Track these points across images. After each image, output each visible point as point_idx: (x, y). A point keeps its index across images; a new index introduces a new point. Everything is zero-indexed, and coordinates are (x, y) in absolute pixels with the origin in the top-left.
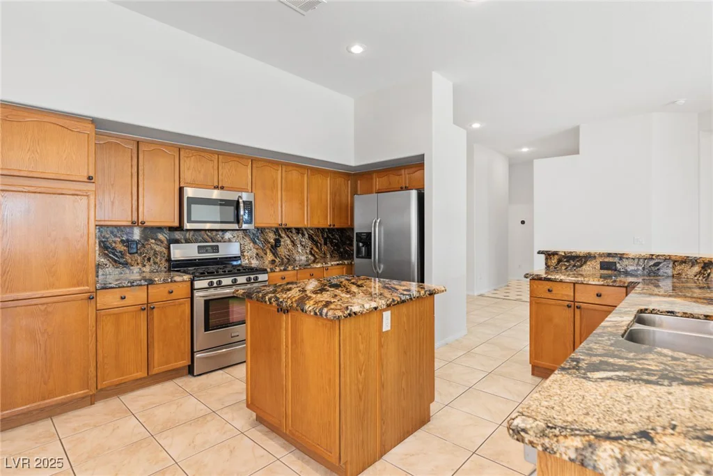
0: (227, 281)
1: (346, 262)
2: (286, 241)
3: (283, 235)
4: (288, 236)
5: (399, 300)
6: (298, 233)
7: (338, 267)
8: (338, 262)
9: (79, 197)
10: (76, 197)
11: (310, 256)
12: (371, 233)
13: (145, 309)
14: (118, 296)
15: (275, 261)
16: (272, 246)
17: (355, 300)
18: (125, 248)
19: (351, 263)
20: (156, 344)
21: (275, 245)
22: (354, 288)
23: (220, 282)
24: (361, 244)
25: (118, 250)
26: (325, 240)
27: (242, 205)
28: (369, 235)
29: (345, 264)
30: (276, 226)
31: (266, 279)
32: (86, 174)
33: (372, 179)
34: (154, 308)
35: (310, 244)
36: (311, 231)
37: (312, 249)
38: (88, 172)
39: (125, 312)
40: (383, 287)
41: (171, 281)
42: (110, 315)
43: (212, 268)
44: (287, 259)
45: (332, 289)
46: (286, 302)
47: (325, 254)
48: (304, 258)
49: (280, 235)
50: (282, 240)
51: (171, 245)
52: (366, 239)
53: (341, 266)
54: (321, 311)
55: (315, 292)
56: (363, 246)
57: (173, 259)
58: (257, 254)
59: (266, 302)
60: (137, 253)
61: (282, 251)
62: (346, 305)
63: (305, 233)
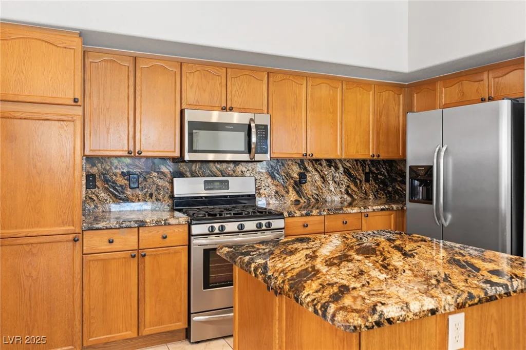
0: (231, 226)
1: (395, 207)
2: (313, 176)
3: (310, 168)
4: (317, 170)
5: (482, 295)
6: (330, 166)
7: (383, 213)
8: (382, 207)
9: (65, 123)
10: (62, 122)
11: (346, 196)
12: (431, 167)
13: (135, 256)
14: (106, 239)
15: (299, 201)
16: (295, 182)
17: (393, 290)
18: (126, 182)
19: (402, 208)
20: (147, 299)
21: (300, 181)
22: (396, 260)
23: (223, 228)
24: (416, 183)
25: (119, 183)
26: (367, 175)
27: (254, 130)
28: (429, 169)
29: (393, 210)
30: (301, 156)
31: (282, 226)
32: (72, 97)
33: (435, 90)
34: (145, 255)
35: (345, 180)
36: (347, 164)
37: (348, 186)
38: (74, 93)
39: (114, 259)
40: (449, 262)
41: (165, 224)
42: (97, 260)
43: (217, 209)
44: (315, 199)
45: (360, 257)
46: (276, 278)
47: (366, 193)
48: (337, 199)
49: (305, 169)
50: (308, 175)
51: (175, 179)
52: (425, 176)
53: (387, 213)
54: (325, 307)
55: (330, 263)
56: (420, 186)
57: (176, 196)
58: (277, 192)
59: (250, 272)
60: (138, 188)
61: (308, 188)
62: (375, 299)
63: (340, 165)
